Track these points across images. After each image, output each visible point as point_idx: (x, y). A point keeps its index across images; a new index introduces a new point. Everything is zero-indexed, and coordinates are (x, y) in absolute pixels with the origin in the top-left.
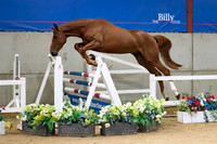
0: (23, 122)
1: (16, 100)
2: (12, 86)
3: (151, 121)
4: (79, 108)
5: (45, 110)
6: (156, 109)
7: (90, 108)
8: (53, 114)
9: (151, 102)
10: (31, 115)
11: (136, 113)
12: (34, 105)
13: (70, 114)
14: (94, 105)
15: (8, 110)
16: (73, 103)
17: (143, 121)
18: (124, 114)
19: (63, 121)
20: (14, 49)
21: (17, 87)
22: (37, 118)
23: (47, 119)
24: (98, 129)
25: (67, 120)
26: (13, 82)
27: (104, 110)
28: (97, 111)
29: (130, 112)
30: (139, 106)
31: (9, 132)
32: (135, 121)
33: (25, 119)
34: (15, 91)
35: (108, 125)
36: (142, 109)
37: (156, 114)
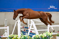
1: (6, 33)
2: (4, 29)
4: (26, 36)
6: (50, 36)
7: (29, 36)
8: (18, 37)
9: (48, 34)
11: (43, 37)
12: (12, 35)
16: (24, 34)
18: (40, 37)
21: (6, 29)
27: (34, 36)
28: (31, 36)
29: (42, 37)
30: (44, 35)
34: (5, 31)
36: (45, 36)
37: (50, 37)
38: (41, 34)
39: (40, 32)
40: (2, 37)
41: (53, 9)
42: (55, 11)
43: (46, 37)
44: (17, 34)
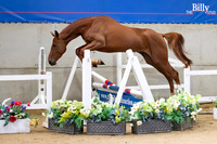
0: (49, 120)
1: (41, 96)
2: (36, 81)
3: (185, 118)
5: (73, 106)
6: (191, 106)
7: (121, 105)
8: (81, 111)
9: (185, 98)
10: (59, 112)
11: (169, 110)
12: (61, 101)
13: (100, 111)
14: (125, 102)
15: (33, 106)
16: (102, 99)
17: (177, 119)
18: (157, 111)
19: (92, 118)
20: (39, 42)
21: (42, 82)
22: (64, 115)
24: (129, 127)
25: (96, 117)
26: (38, 77)
27: (136, 106)
28: (128, 107)
29: (163, 109)
30: (173, 103)
31: (34, 130)
32: (169, 118)
33: (51, 116)
34: (40, 86)
35: (139, 123)
36: (176, 106)
37: (191, 111)
38: (162, 100)
39: (157, 94)
40: (28, 108)
41: (204, 14)
42: (209, 23)
43: (179, 109)
44: (80, 100)
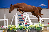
6: (42, 26)
10: (10, 28)
19: (18, 29)
23: (14, 29)
32: (37, 29)
